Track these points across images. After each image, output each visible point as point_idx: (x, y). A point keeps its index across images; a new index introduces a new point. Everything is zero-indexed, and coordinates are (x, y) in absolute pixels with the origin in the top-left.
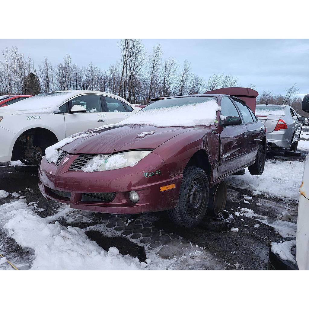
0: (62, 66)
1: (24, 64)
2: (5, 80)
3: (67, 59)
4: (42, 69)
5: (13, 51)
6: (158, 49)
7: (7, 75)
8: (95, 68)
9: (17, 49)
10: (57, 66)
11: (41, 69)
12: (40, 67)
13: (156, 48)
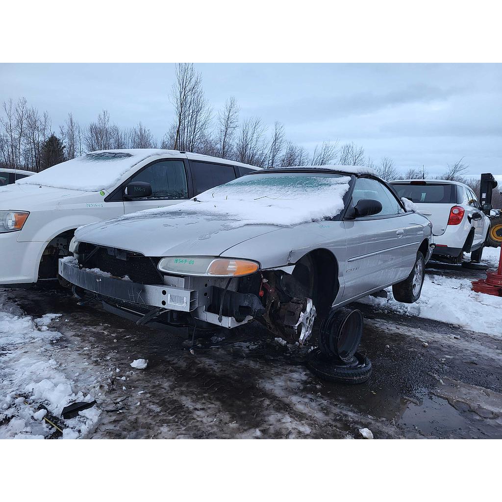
0: (96, 128)
1: (38, 124)
2: (6, 147)
3: (102, 117)
4: (65, 131)
5: (20, 104)
6: (232, 104)
7: (10, 140)
8: (146, 130)
9: (25, 102)
10: (88, 127)
11: (63, 131)
12: (61, 128)
13: (230, 104)
